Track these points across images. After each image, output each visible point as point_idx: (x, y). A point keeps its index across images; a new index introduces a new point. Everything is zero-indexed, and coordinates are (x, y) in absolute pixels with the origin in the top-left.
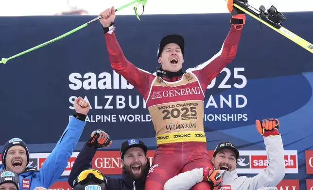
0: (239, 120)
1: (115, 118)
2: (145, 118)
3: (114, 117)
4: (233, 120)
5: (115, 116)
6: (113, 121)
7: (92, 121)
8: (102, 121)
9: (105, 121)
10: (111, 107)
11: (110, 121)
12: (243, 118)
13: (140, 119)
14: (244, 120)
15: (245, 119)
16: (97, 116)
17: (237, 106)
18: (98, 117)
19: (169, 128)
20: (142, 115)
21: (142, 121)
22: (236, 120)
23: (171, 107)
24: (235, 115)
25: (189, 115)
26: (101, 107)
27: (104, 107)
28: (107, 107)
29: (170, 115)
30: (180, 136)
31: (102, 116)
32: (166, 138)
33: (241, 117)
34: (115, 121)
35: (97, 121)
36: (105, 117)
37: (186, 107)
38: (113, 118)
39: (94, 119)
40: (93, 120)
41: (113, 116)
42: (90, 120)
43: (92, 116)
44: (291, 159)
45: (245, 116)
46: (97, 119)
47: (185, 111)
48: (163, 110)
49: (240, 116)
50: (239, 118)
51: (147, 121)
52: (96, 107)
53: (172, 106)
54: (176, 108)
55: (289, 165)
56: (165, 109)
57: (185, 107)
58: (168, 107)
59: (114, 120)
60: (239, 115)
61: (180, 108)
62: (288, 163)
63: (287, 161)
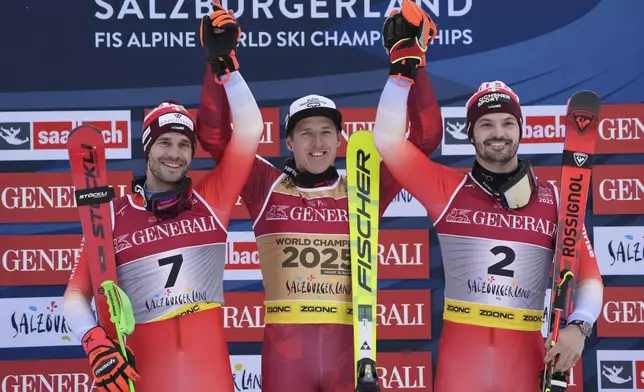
0: (453, 42)
1: (192, 39)
2: (255, 40)
3: (190, 36)
4: (441, 43)
5: (193, 34)
6: (188, 45)
7: (144, 45)
8: (166, 45)
9: (172, 45)
10: (185, 16)
11: (181, 44)
12: (463, 38)
13: (247, 41)
14: (465, 42)
15: (467, 40)
16: (154, 34)
17: (452, 13)
18: (157, 37)
19: (293, 288)
20: (250, 34)
21: (251, 45)
22: (447, 43)
23: (302, 242)
24: (447, 32)
25: (336, 266)
26: (163, 16)
27: (168, 15)
28: (175, 14)
29: (297, 260)
30: (314, 309)
31: (166, 34)
32: (283, 309)
33: (459, 37)
34: (194, 45)
35: (154, 45)
36: (173, 36)
37: (334, 248)
38: (188, 39)
39: (149, 40)
40: (147, 43)
41: (188, 34)
42: (140, 41)
43: (144, 34)
44: (561, 123)
45: (467, 34)
46: (154, 41)
47: (329, 255)
48: (285, 246)
49: (457, 34)
50: (454, 38)
51: (261, 45)
52: (153, 15)
53: (305, 240)
54: (312, 245)
55: (558, 135)
56: (291, 245)
57: (330, 247)
58: (297, 241)
59: (190, 42)
60: (454, 32)
61: (320, 249)
62: (554, 131)
63: (552, 128)
